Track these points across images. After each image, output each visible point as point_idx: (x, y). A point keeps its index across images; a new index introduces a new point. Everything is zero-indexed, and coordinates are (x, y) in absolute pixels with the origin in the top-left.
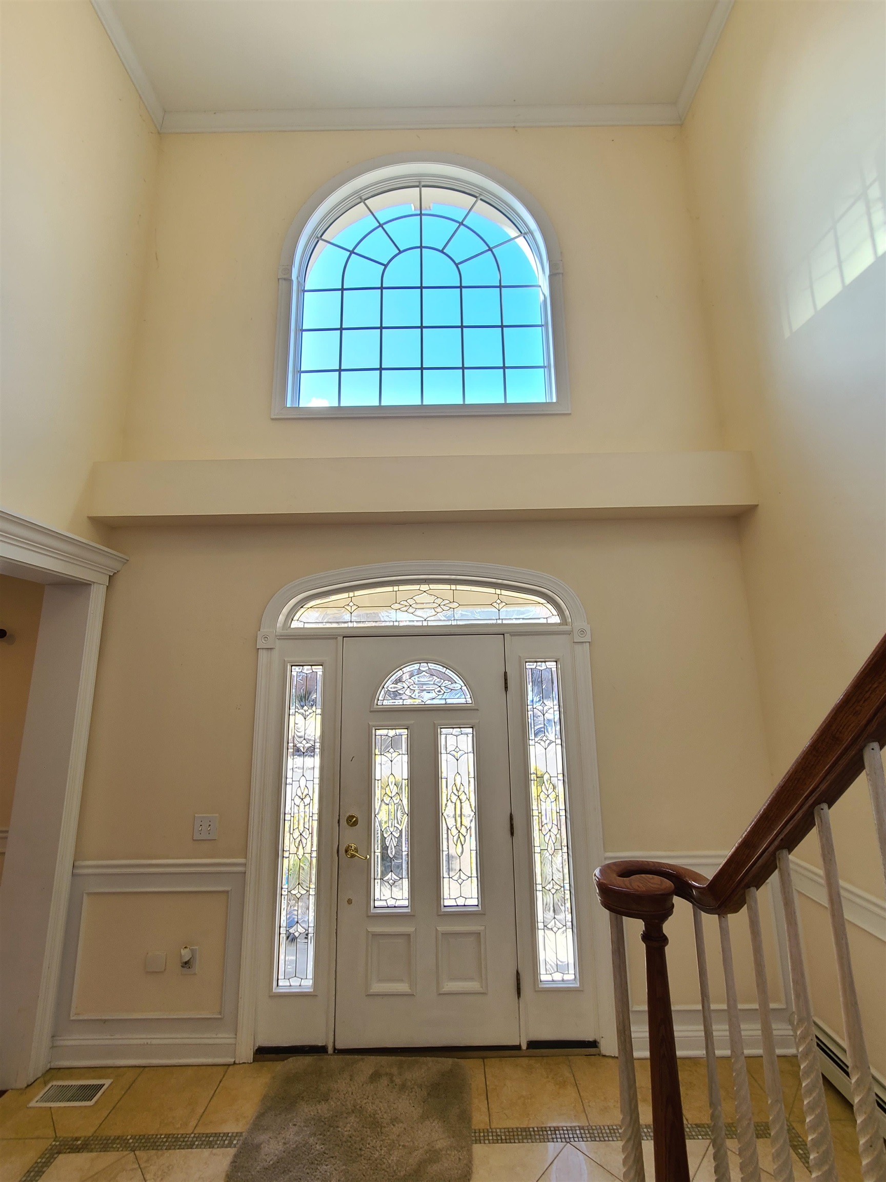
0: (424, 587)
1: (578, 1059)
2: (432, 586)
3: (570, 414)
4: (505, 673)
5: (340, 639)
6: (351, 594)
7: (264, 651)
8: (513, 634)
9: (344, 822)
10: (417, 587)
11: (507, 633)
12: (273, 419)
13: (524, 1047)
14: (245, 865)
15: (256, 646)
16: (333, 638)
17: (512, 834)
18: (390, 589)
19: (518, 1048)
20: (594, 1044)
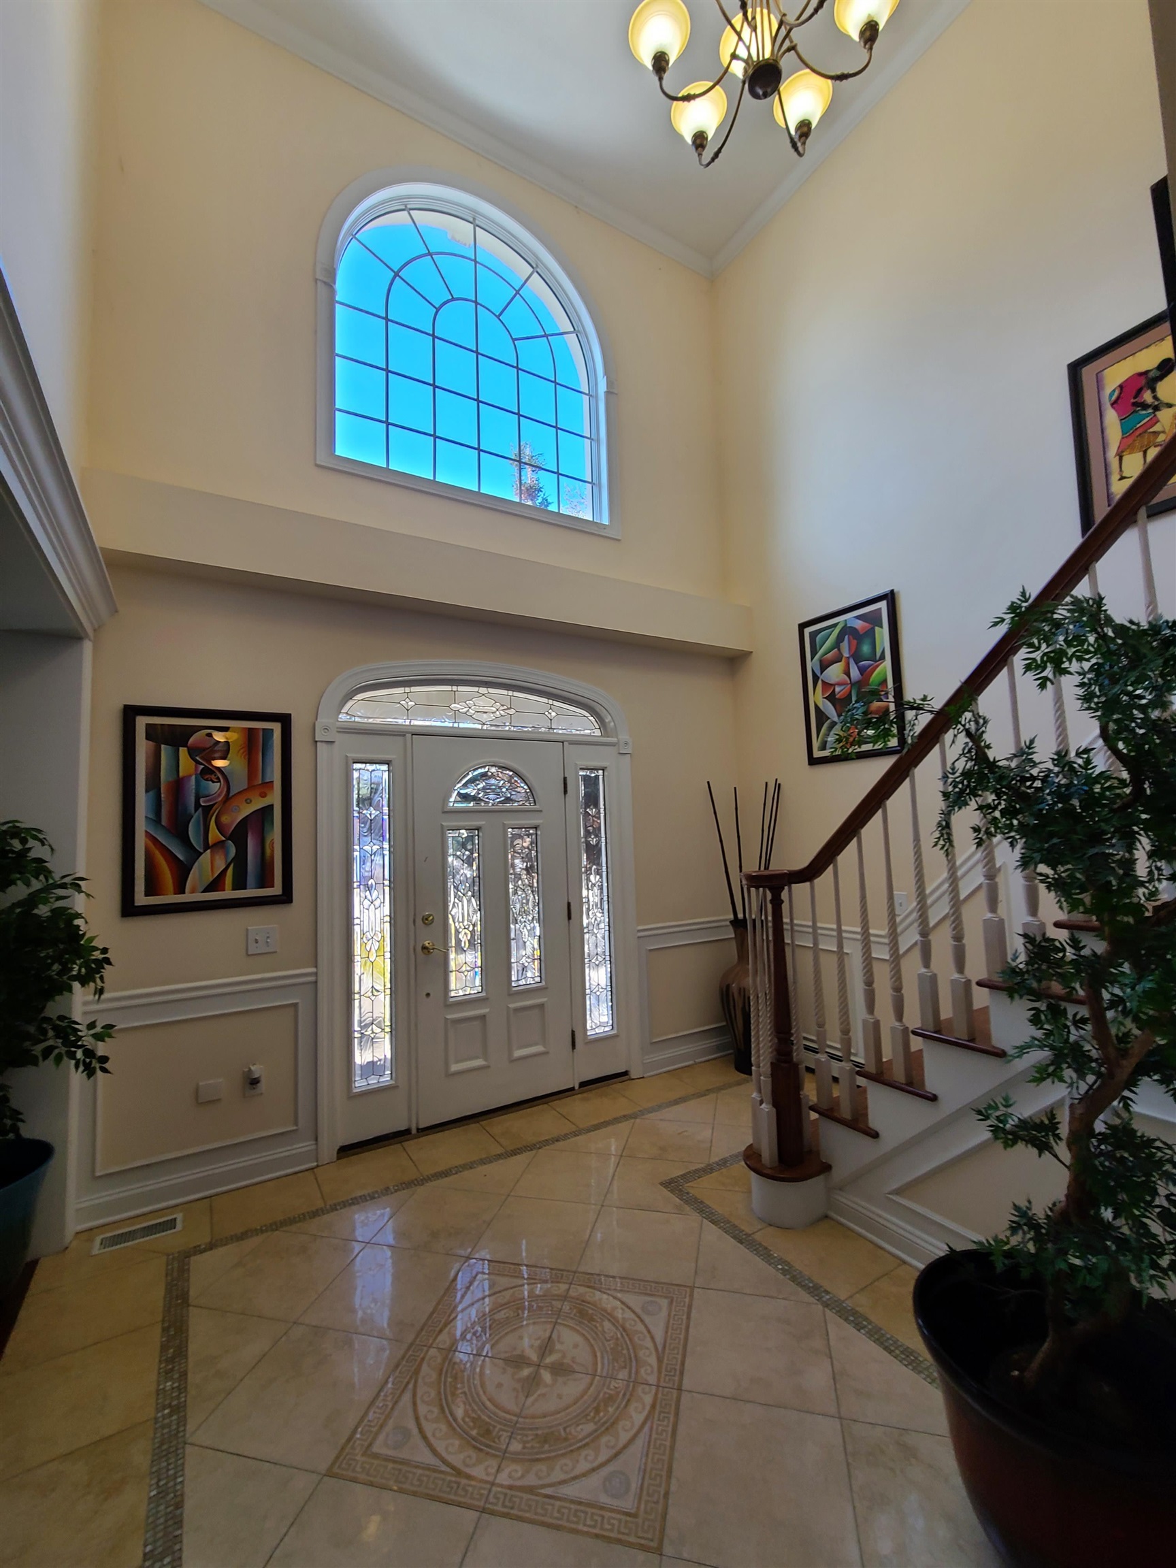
0: (483, 690)
1: (617, 1086)
2: (491, 690)
3: (619, 540)
4: (565, 779)
5: (409, 736)
6: (407, 690)
7: (324, 744)
8: (572, 743)
9: (419, 922)
10: (476, 689)
11: (567, 741)
12: (318, 466)
13: (577, 1087)
14: (316, 974)
15: (315, 738)
16: (400, 735)
17: (569, 918)
18: (449, 688)
19: (572, 1089)
20: (626, 1073)
